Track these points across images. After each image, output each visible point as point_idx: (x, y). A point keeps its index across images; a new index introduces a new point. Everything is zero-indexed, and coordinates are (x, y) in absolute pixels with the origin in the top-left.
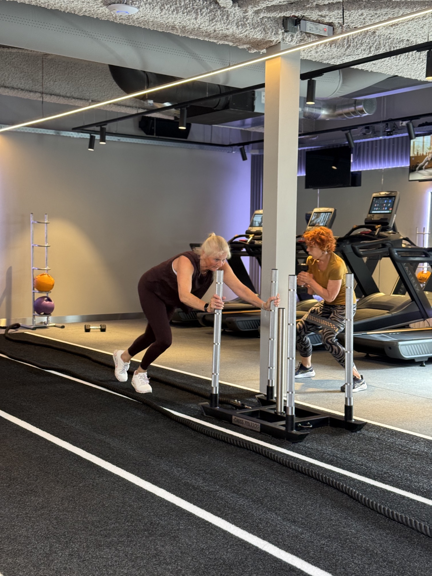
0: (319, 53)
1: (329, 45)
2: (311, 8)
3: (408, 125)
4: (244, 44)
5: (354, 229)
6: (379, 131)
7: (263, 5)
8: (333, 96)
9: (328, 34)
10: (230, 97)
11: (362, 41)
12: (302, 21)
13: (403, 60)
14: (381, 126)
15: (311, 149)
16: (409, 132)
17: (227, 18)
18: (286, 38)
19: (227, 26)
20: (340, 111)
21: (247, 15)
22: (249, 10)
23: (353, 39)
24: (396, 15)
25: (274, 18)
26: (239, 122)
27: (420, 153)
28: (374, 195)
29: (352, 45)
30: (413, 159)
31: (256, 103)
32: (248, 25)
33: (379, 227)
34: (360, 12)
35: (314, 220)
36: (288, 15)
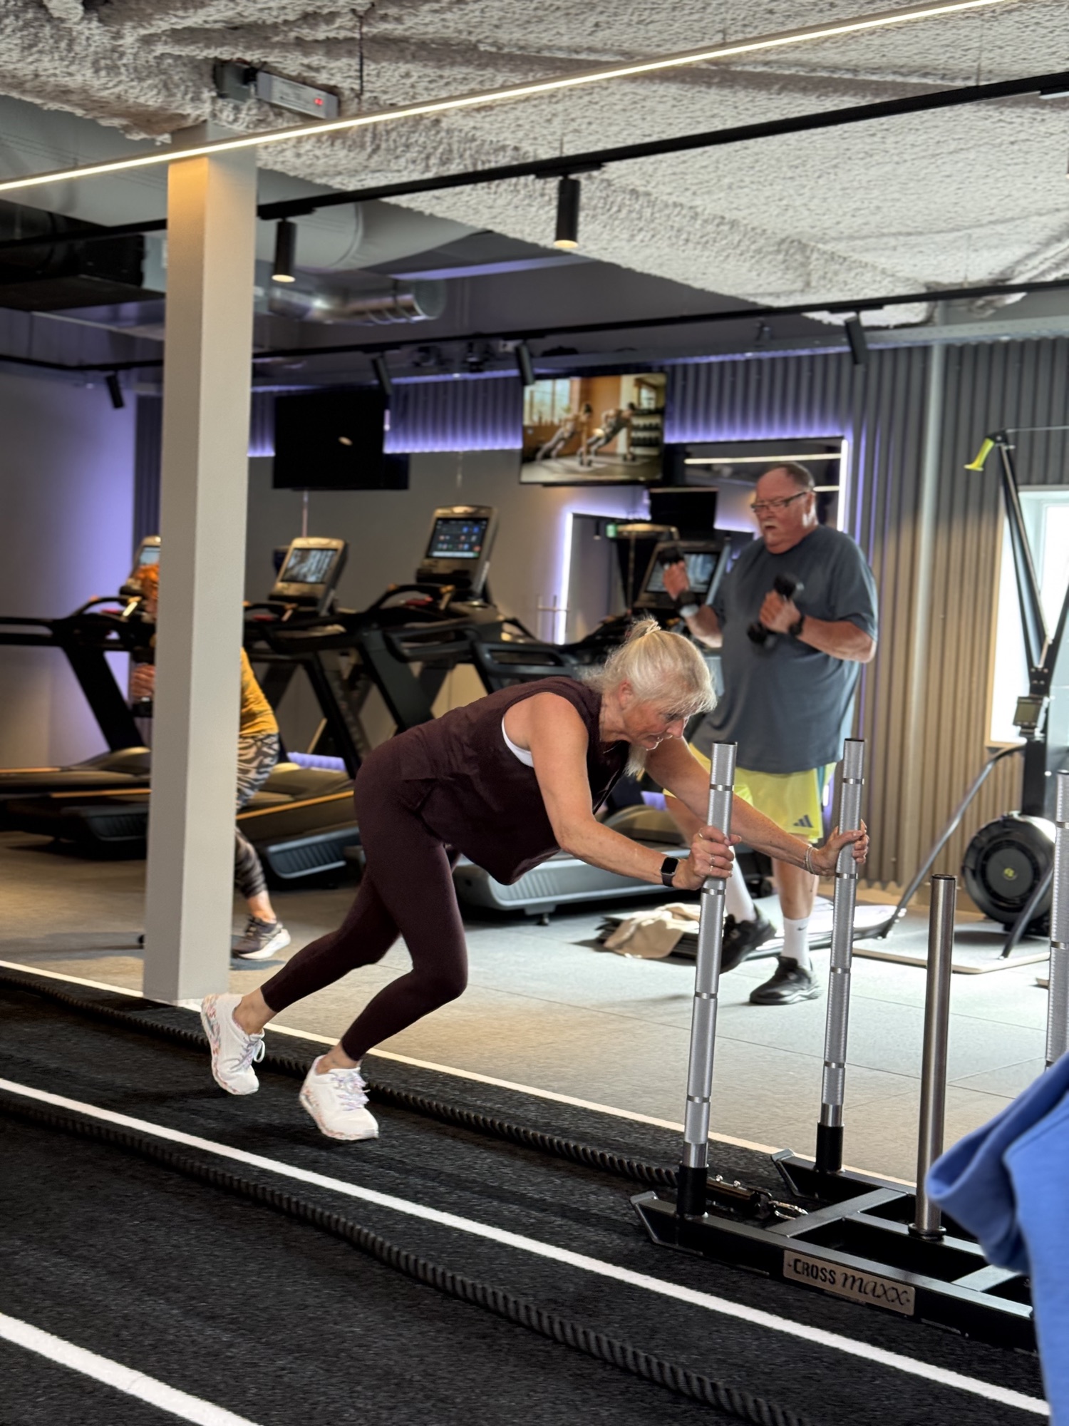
0: (304, 158)
1: (327, 140)
2: (284, 46)
3: (517, 350)
4: (115, 115)
5: (389, 594)
6: (451, 361)
7: (162, 24)
8: (341, 267)
9: (327, 114)
10: (80, 244)
11: (408, 139)
12: (261, 76)
13: (504, 195)
14: (456, 349)
15: (289, 392)
16: (520, 366)
17: (70, 48)
18: (221, 111)
19: (67, 66)
20: (358, 305)
21: (121, 46)
22: (125, 31)
23: (388, 132)
24: (487, 86)
25: (192, 59)
26: (103, 311)
27: (547, 418)
28: (440, 512)
29: (384, 146)
30: (530, 432)
31: (148, 267)
32: (123, 70)
33: (448, 592)
34: (403, 68)
35: (292, 568)
36: (226, 57)
